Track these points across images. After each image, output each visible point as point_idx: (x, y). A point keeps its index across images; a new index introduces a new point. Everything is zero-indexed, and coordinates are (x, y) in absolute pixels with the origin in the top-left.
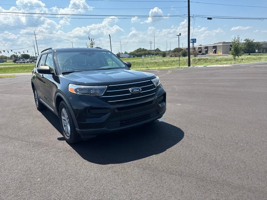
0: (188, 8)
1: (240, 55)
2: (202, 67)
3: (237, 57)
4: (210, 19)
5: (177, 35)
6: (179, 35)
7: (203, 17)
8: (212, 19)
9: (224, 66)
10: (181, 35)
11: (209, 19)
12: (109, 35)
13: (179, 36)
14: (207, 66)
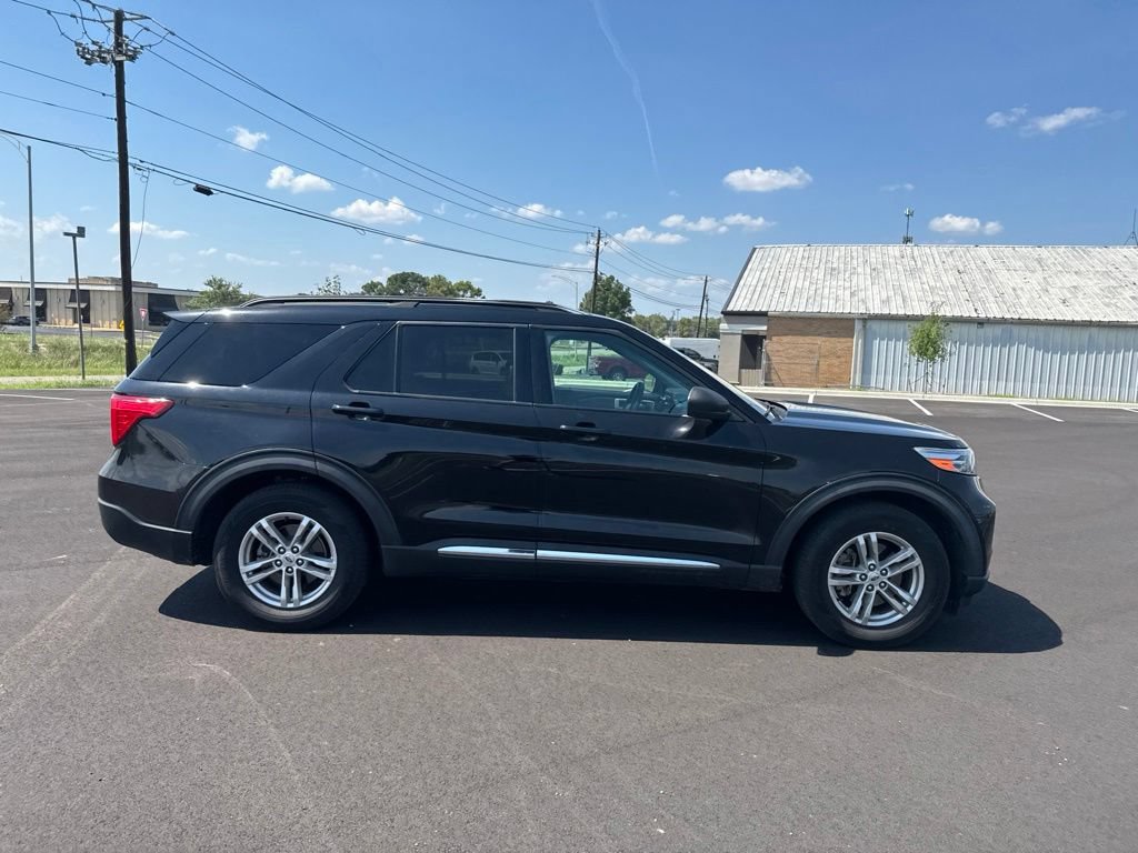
4: (207, 192)
5: (66, 234)
6: (75, 231)
7: (177, 177)
8: (212, 193)
10: (83, 236)
11: (200, 189)
13: (74, 236)
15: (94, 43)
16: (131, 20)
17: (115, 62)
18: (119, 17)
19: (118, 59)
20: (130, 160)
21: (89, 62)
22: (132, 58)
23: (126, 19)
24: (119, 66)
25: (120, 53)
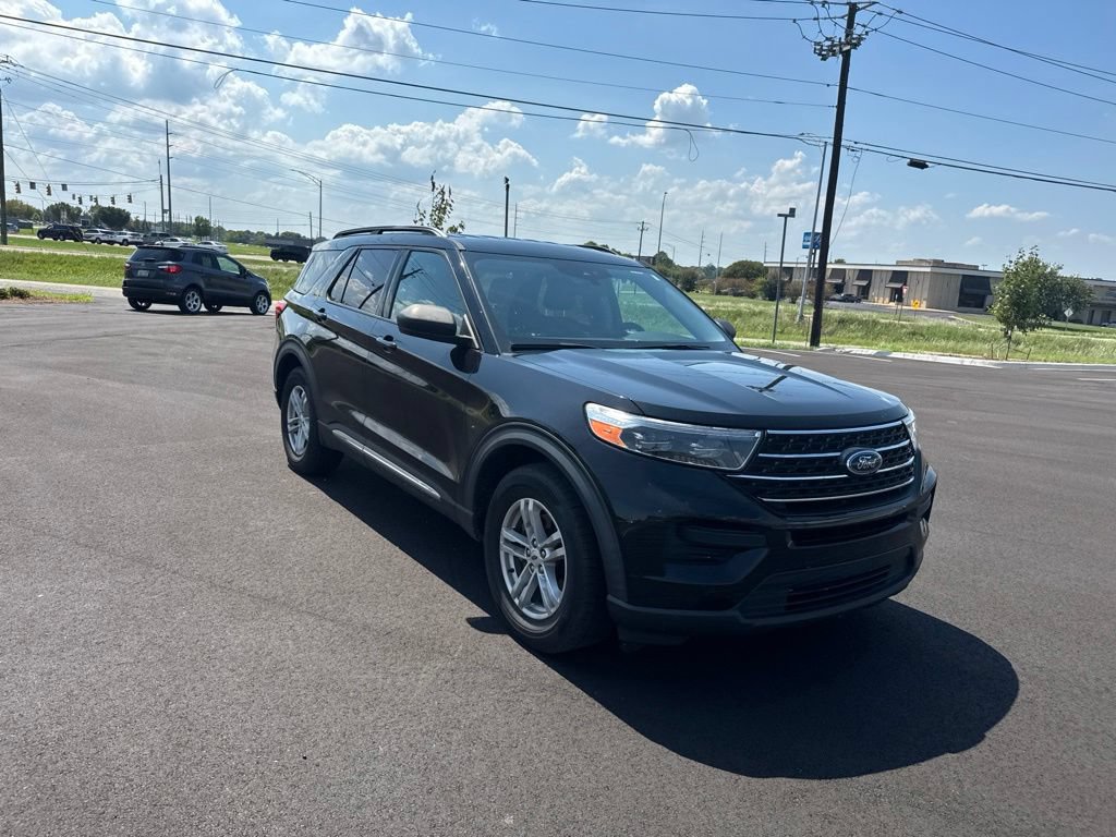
0: (835, 109)
1: (1033, 326)
2: (869, 356)
3: (1017, 333)
4: (921, 165)
5: (780, 215)
6: (787, 212)
8: (927, 166)
9: (967, 362)
10: (793, 216)
11: (914, 164)
12: (507, 180)
13: (786, 216)
14: (890, 353)
15: (827, 39)
16: (864, 8)
17: (841, 52)
18: (853, 9)
19: (845, 49)
20: (843, 143)
21: (824, 58)
22: (855, 46)
23: (859, 9)
24: (847, 55)
25: (848, 43)
